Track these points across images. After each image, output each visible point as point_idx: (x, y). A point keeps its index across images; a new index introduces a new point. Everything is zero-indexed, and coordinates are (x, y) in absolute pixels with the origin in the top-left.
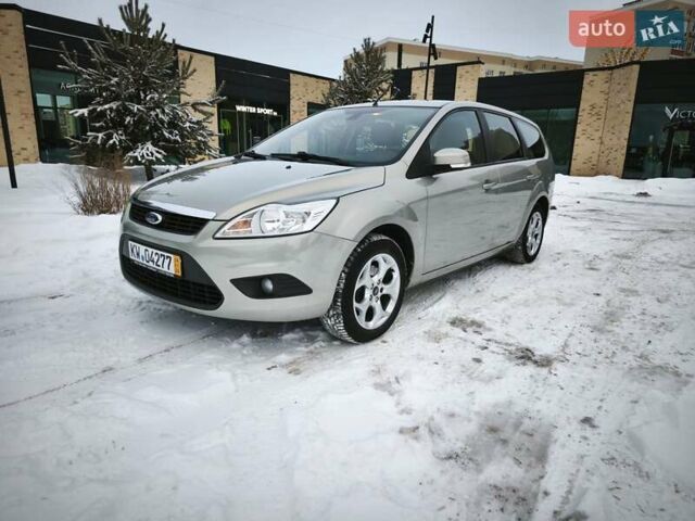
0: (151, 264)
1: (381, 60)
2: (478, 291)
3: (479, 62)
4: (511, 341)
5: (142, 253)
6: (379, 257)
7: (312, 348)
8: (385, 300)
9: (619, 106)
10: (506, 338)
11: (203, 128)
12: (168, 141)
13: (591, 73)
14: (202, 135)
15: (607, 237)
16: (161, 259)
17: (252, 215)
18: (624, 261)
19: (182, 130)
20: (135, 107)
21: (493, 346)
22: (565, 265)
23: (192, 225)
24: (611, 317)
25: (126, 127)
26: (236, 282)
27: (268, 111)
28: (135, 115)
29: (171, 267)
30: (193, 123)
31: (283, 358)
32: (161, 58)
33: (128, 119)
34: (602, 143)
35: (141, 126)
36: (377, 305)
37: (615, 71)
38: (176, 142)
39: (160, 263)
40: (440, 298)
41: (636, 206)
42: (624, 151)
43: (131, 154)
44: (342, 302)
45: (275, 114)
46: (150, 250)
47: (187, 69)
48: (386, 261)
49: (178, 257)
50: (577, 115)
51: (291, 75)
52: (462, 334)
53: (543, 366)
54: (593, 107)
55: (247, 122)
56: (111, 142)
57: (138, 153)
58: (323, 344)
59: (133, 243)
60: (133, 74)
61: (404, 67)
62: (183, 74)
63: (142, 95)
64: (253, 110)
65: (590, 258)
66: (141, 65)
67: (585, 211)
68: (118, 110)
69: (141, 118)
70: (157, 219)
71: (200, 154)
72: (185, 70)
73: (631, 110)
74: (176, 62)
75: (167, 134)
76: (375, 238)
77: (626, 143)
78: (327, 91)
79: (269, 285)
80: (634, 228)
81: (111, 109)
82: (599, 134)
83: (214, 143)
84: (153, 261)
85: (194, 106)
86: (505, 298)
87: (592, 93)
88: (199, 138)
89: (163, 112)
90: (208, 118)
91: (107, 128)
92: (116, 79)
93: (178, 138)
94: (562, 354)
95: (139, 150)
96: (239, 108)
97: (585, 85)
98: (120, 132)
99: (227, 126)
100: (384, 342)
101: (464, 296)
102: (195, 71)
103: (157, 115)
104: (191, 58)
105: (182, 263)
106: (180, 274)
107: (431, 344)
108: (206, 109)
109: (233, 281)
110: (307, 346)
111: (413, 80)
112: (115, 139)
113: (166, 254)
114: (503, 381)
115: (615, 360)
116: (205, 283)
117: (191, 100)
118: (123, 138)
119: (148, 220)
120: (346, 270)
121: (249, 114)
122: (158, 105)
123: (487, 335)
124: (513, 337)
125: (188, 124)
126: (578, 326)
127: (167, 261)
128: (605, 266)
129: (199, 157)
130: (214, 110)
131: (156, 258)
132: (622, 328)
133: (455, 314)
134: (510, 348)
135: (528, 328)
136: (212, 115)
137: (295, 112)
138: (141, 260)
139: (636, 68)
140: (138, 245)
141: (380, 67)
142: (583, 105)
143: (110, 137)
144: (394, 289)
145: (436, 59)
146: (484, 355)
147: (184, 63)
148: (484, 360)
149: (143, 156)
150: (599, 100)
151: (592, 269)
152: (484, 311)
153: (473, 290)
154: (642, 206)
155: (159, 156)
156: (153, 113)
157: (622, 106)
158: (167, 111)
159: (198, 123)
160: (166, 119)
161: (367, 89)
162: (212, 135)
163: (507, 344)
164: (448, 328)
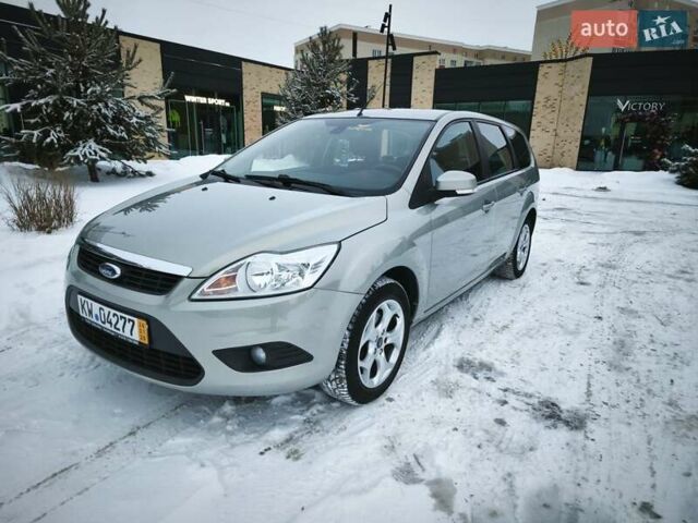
0: (107, 326)
1: (337, 49)
2: (476, 319)
3: (436, 53)
4: (530, 390)
5: (96, 311)
6: (384, 305)
7: (308, 414)
8: (389, 349)
9: (572, 98)
10: (522, 384)
11: (152, 124)
12: (114, 137)
13: (546, 65)
14: (151, 131)
15: (584, 242)
16: (121, 322)
17: (236, 270)
18: (611, 272)
19: (128, 126)
20: (75, 102)
21: (512, 399)
22: (554, 279)
23: (162, 283)
24: (622, 347)
25: (65, 124)
26: (220, 354)
27: (221, 102)
28: (74, 110)
29: (135, 333)
30: (141, 118)
31: (278, 434)
32: (102, 48)
33: (67, 114)
34: (556, 135)
35: (81, 122)
36: (381, 357)
37: (569, 63)
38: (122, 138)
39: (120, 325)
40: (438, 332)
41: (599, 203)
42: (578, 144)
43: (71, 153)
44: (345, 365)
45: (228, 104)
46: (107, 309)
47: (132, 58)
48: (391, 308)
49: (144, 322)
50: (532, 108)
51: (244, 64)
52: (474, 383)
53: (576, 428)
54: (548, 99)
55: (197, 113)
56: (48, 140)
57: (79, 152)
58: (320, 408)
59: (83, 299)
60: (71, 64)
61: (359, 56)
62: (127, 63)
63: (82, 88)
64: (203, 100)
65: (577, 270)
66: (80, 55)
67: (554, 210)
68: (55, 105)
69: (81, 114)
70: (114, 272)
71: (150, 151)
72: (130, 59)
73: (584, 103)
74: (118, 52)
75: (111, 131)
76: (380, 284)
77: (579, 135)
78: (282, 83)
79: (261, 354)
80: (606, 229)
81: (47, 104)
82: (554, 126)
83: (164, 140)
84: (110, 323)
85: (141, 99)
86: (505, 327)
87: (546, 85)
88: (148, 134)
89: (106, 106)
90: (157, 112)
91: (44, 124)
92: (52, 71)
93: (124, 134)
94: (588, 406)
95: (80, 148)
96: (188, 98)
97: (540, 77)
98: (58, 129)
99: (176, 117)
100: (390, 400)
101: (464, 327)
102: (140, 61)
103: (99, 110)
104: (136, 47)
105: (149, 330)
106: (146, 342)
107: (442, 400)
108: (154, 102)
109: (216, 353)
110: (302, 413)
111: (370, 70)
112: (53, 137)
113: (127, 317)
114: (538, 453)
115: (645, 410)
116: (179, 353)
117: (137, 93)
118: (62, 135)
119: (103, 271)
120: (350, 327)
121: (199, 105)
122: (100, 98)
123: (502, 382)
124: (531, 384)
125: (135, 120)
126: (593, 363)
127: (129, 326)
128: (594, 279)
129: (148, 154)
130: (162, 104)
131: (114, 320)
132: (638, 362)
133: (459, 353)
134: (531, 401)
135: (542, 370)
136: (161, 109)
137: (248, 103)
138: (94, 320)
139: (590, 60)
140: (90, 301)
141: (337, 58)
142: (539, 97)
143: (46, 134)
144: (398, 336)
145: (394, 49)
146: (505, 412)
147: (128, 52)
148: (507, 420)
149: (85, 156)
150: (553, 92)
151: (582, 284)
152: (489, 347)
153: (470, 318)
154: (606, 203)
155: (104, 155)
156: (95, 107)
157: (576, 98)
158: (110, 105)
159: (146, 118)
160: (110, 114)
161: (325, 80)
162: (162, 130)
163: (526, 395)
164: (455, 375)
